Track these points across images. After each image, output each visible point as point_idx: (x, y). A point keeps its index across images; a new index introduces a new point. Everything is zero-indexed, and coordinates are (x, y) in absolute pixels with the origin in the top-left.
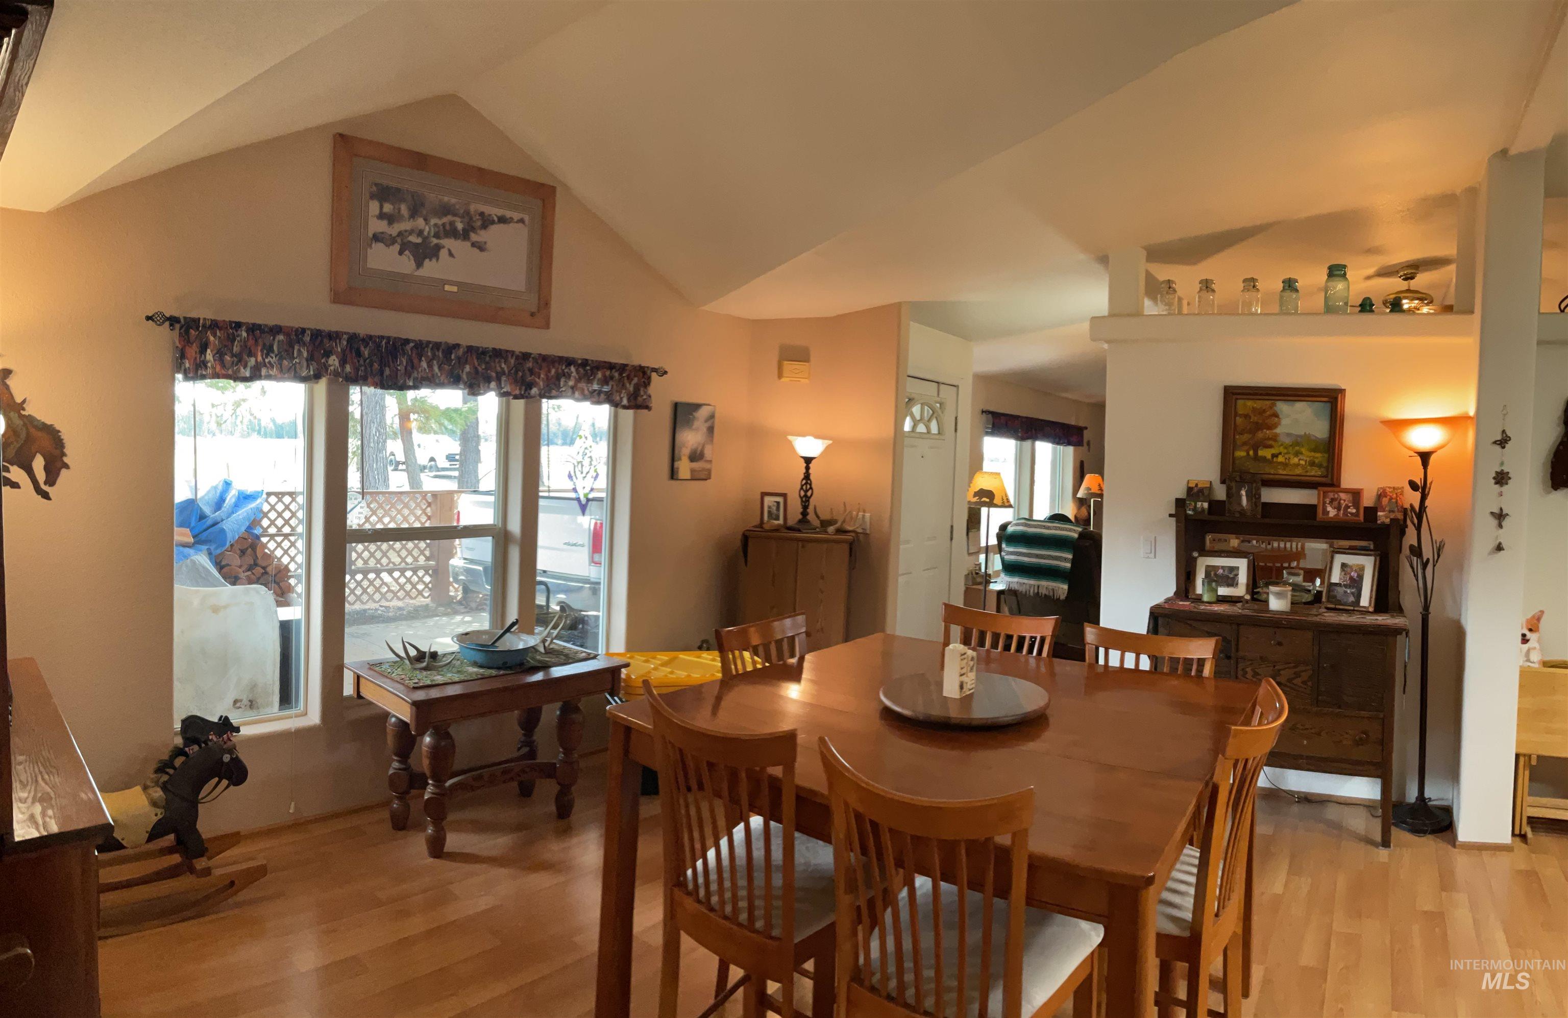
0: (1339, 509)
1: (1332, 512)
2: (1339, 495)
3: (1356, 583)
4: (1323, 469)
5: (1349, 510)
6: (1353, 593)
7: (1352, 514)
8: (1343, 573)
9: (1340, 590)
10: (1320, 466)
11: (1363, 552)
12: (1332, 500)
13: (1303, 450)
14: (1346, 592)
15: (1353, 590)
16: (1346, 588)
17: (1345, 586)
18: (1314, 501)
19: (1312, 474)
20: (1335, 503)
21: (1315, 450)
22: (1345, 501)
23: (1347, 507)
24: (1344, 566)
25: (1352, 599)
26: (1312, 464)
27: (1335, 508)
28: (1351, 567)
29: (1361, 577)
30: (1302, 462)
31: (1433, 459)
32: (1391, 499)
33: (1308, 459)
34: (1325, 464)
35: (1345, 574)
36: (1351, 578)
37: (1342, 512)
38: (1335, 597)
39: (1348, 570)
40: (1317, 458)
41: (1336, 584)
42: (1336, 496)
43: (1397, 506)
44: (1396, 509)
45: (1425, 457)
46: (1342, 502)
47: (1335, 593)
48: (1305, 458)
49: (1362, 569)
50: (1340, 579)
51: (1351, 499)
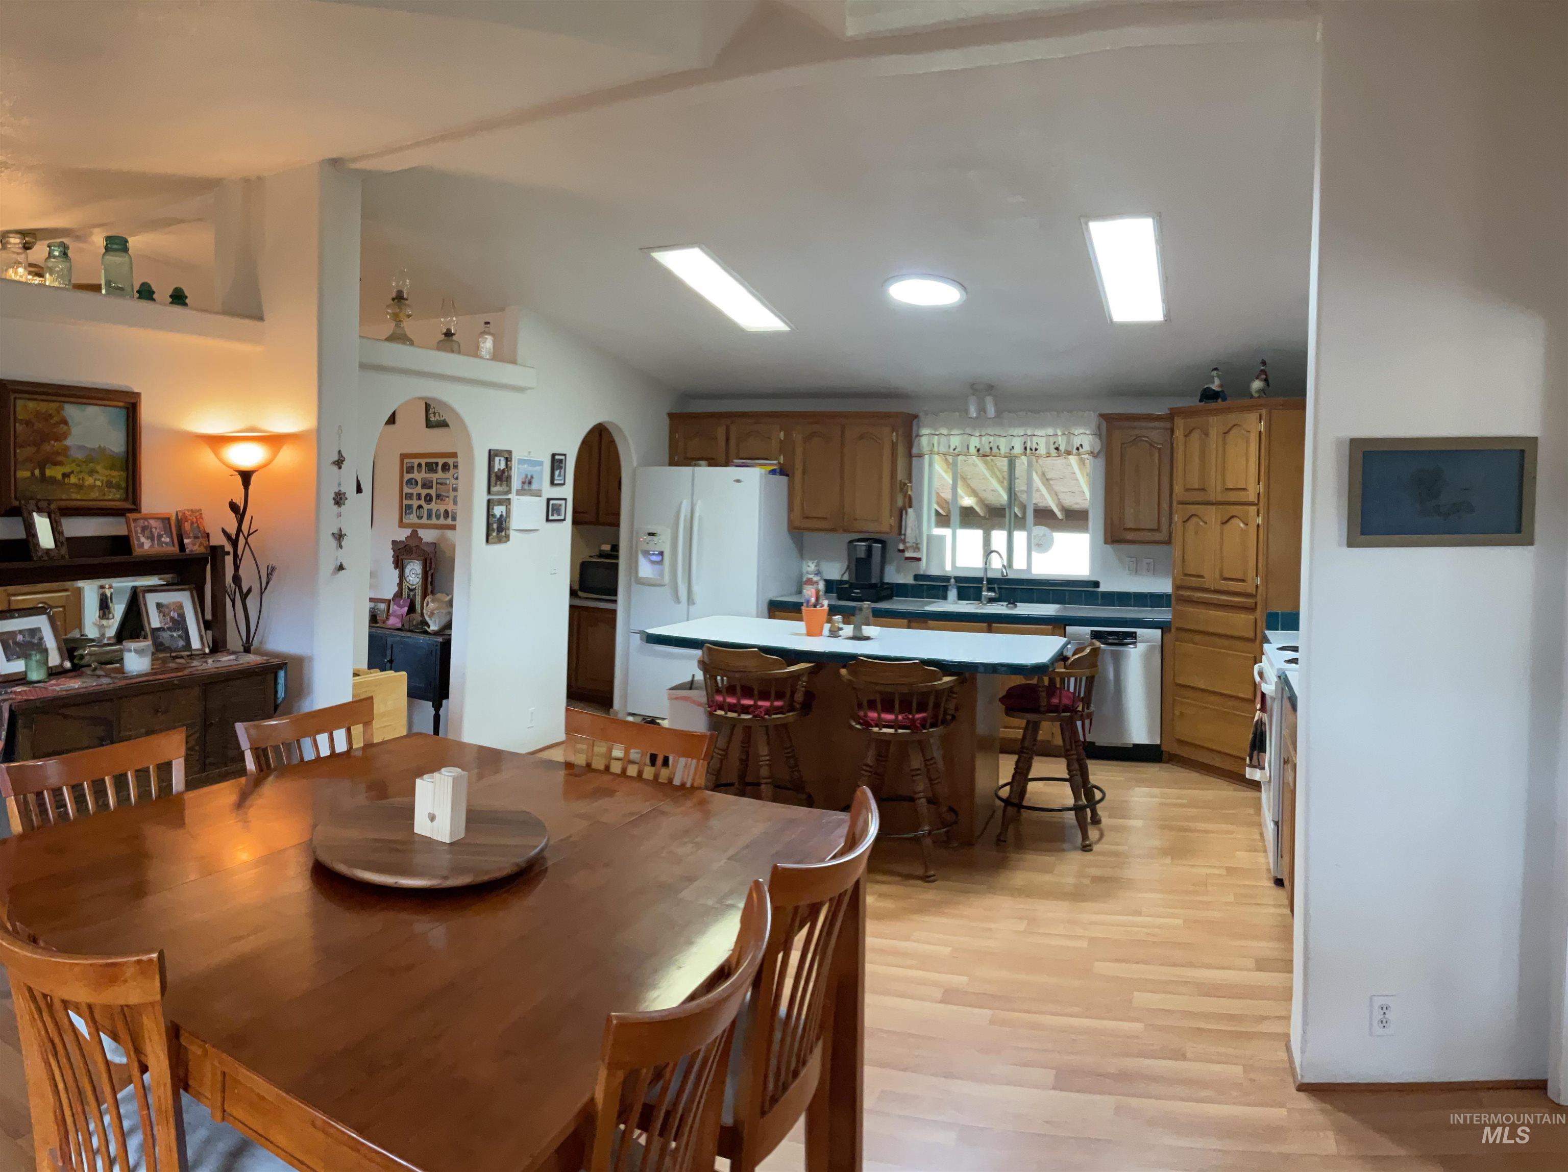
0: (152, 540)
1: (147, 545)
2: (148, 522)
3: (179, 624)
4: (121, 491)
5: (163, 539)
6: (180, 637)
7: (166, 543)
8: (161, 615)
9: (165, 635)
10: (118, 487)
11: (174, 587)
12: (144, 529)
13: (99, 468)
14: (172, 636)
15: (180, 633)
16: (171, 631)
17: (169, 629)
18: (123, 531)
19: (110, 497)
20: (147, 532)
21: (112, 467)
22: (156, 528)
23: (160, 536)
24: (159, 606)
25: (181, 643)
26: (109, 485)
27: (148, 538)
28: (167, 606)
29: (182, 616)
30: (98, 483)
31: (254, 479)
32: (192, 523)
33: (105, 479)
34: (124, 485)
35: (164, 616)
36: (172, 619)
37: (156, 542)
38: (162, 644)
39: (167, 611)
40: (113, 477)
41: (158, 629)
42: (146, 523)
43: (200, 532)
44: (200, 535)
45: (246, 476)
46: (154, 530)
47: (161, 640)
48: (101, 478)
49: (180, 607)
50: (161, 622)
51: (161, 525)
